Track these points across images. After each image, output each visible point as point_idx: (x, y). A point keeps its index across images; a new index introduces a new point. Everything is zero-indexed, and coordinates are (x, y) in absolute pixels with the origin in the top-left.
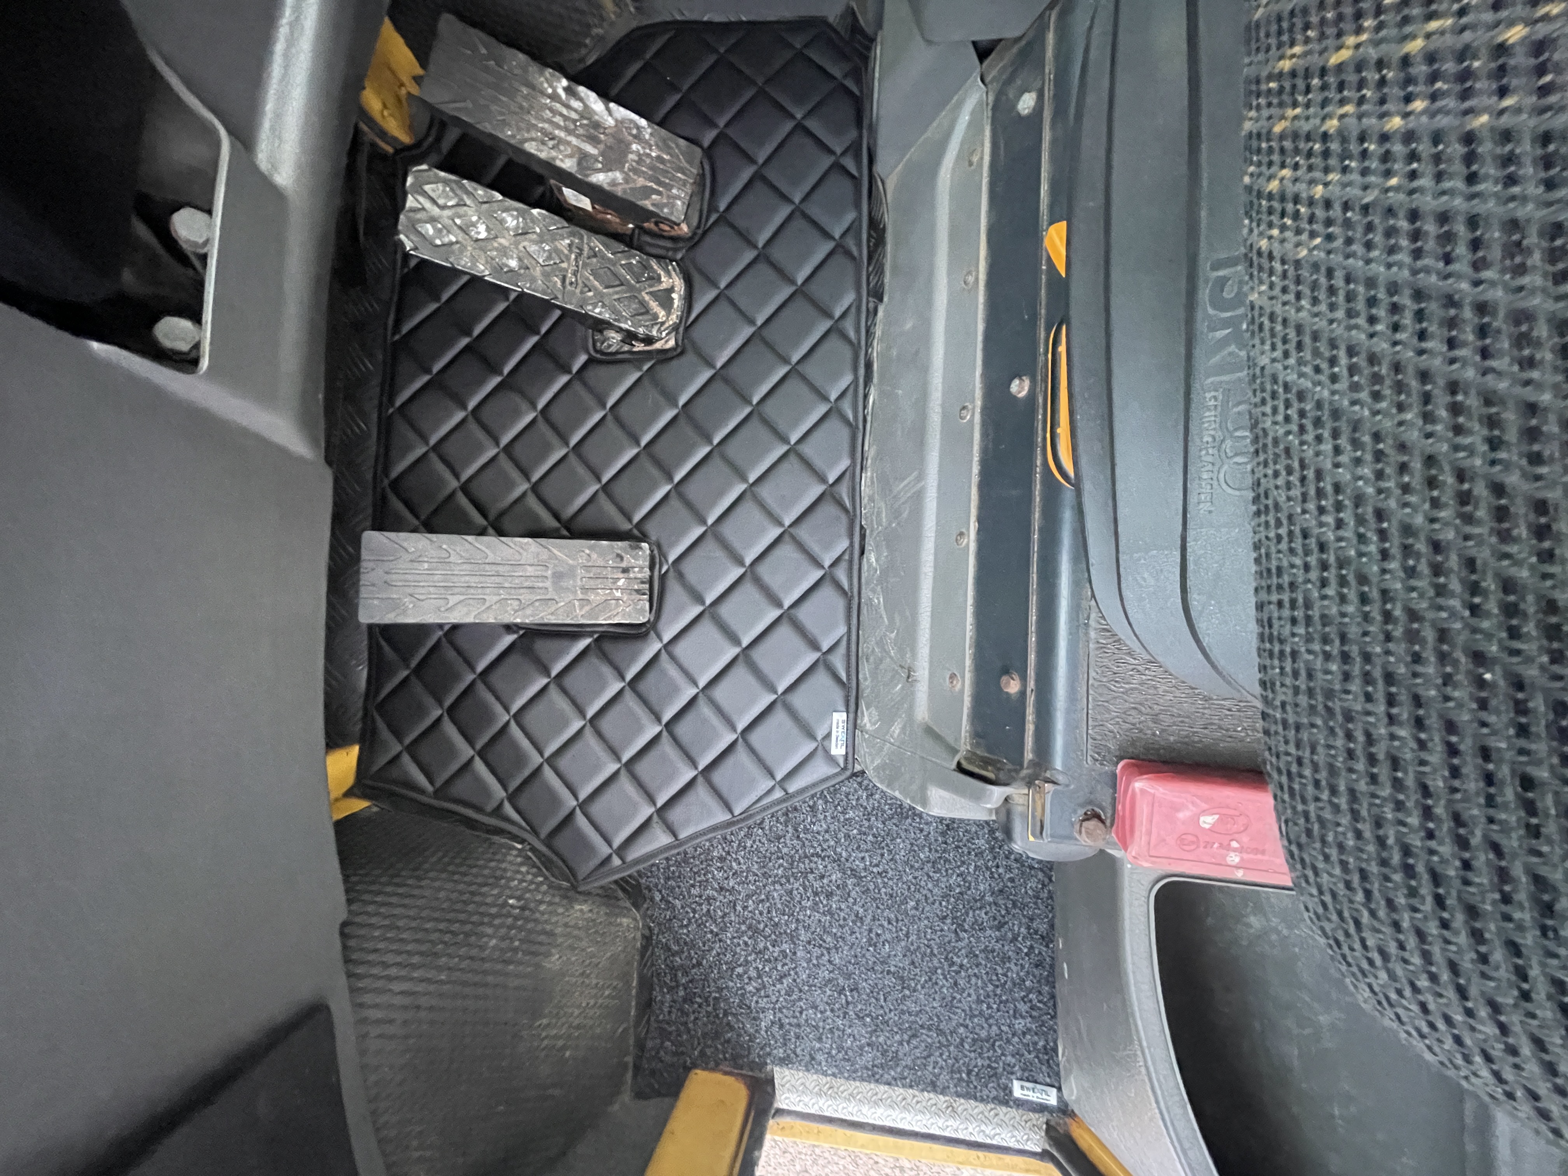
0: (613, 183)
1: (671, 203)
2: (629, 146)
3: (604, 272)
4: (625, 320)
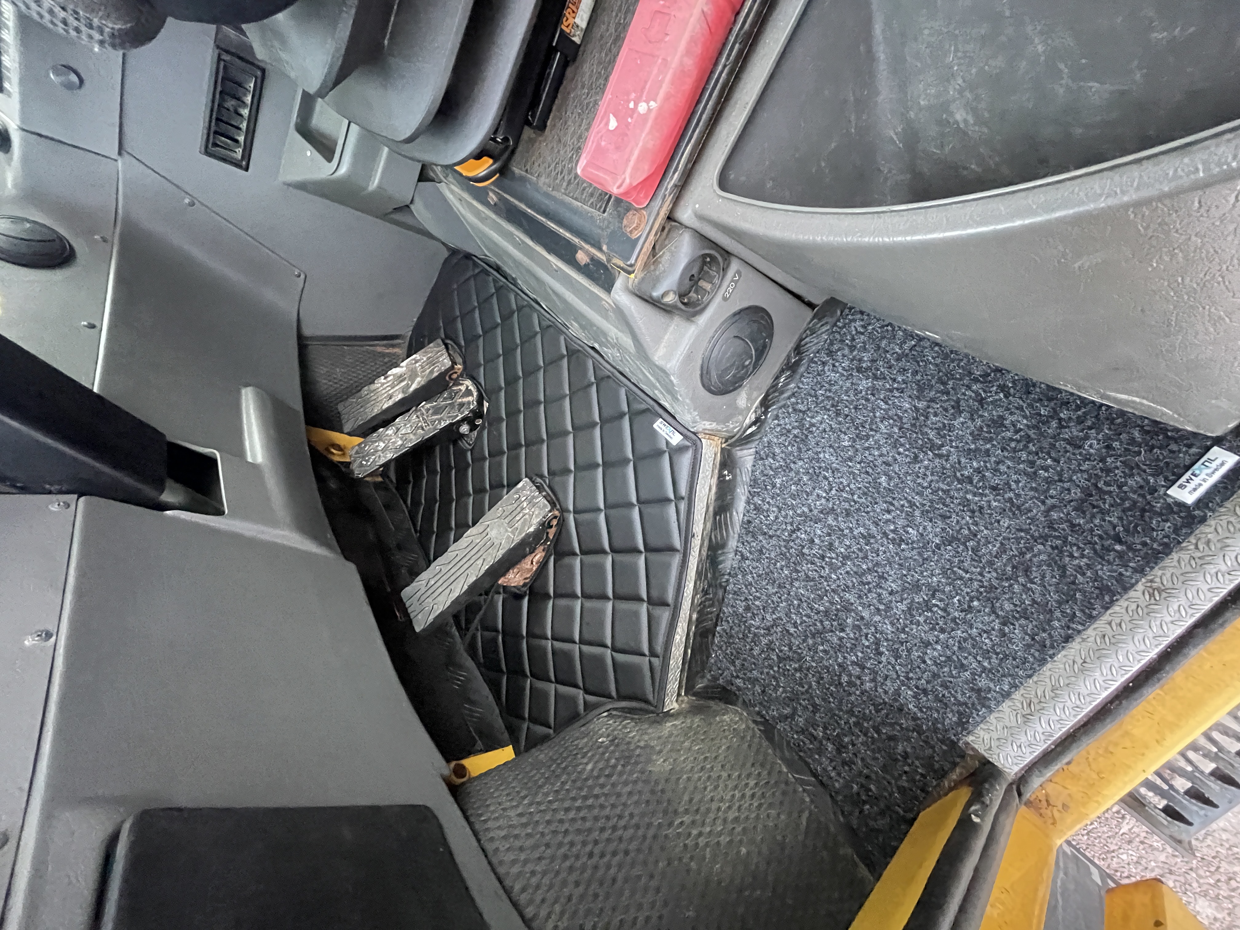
1: (443, 365)
2: (416, 368)
3: (437, 411)
4: (457, 416)
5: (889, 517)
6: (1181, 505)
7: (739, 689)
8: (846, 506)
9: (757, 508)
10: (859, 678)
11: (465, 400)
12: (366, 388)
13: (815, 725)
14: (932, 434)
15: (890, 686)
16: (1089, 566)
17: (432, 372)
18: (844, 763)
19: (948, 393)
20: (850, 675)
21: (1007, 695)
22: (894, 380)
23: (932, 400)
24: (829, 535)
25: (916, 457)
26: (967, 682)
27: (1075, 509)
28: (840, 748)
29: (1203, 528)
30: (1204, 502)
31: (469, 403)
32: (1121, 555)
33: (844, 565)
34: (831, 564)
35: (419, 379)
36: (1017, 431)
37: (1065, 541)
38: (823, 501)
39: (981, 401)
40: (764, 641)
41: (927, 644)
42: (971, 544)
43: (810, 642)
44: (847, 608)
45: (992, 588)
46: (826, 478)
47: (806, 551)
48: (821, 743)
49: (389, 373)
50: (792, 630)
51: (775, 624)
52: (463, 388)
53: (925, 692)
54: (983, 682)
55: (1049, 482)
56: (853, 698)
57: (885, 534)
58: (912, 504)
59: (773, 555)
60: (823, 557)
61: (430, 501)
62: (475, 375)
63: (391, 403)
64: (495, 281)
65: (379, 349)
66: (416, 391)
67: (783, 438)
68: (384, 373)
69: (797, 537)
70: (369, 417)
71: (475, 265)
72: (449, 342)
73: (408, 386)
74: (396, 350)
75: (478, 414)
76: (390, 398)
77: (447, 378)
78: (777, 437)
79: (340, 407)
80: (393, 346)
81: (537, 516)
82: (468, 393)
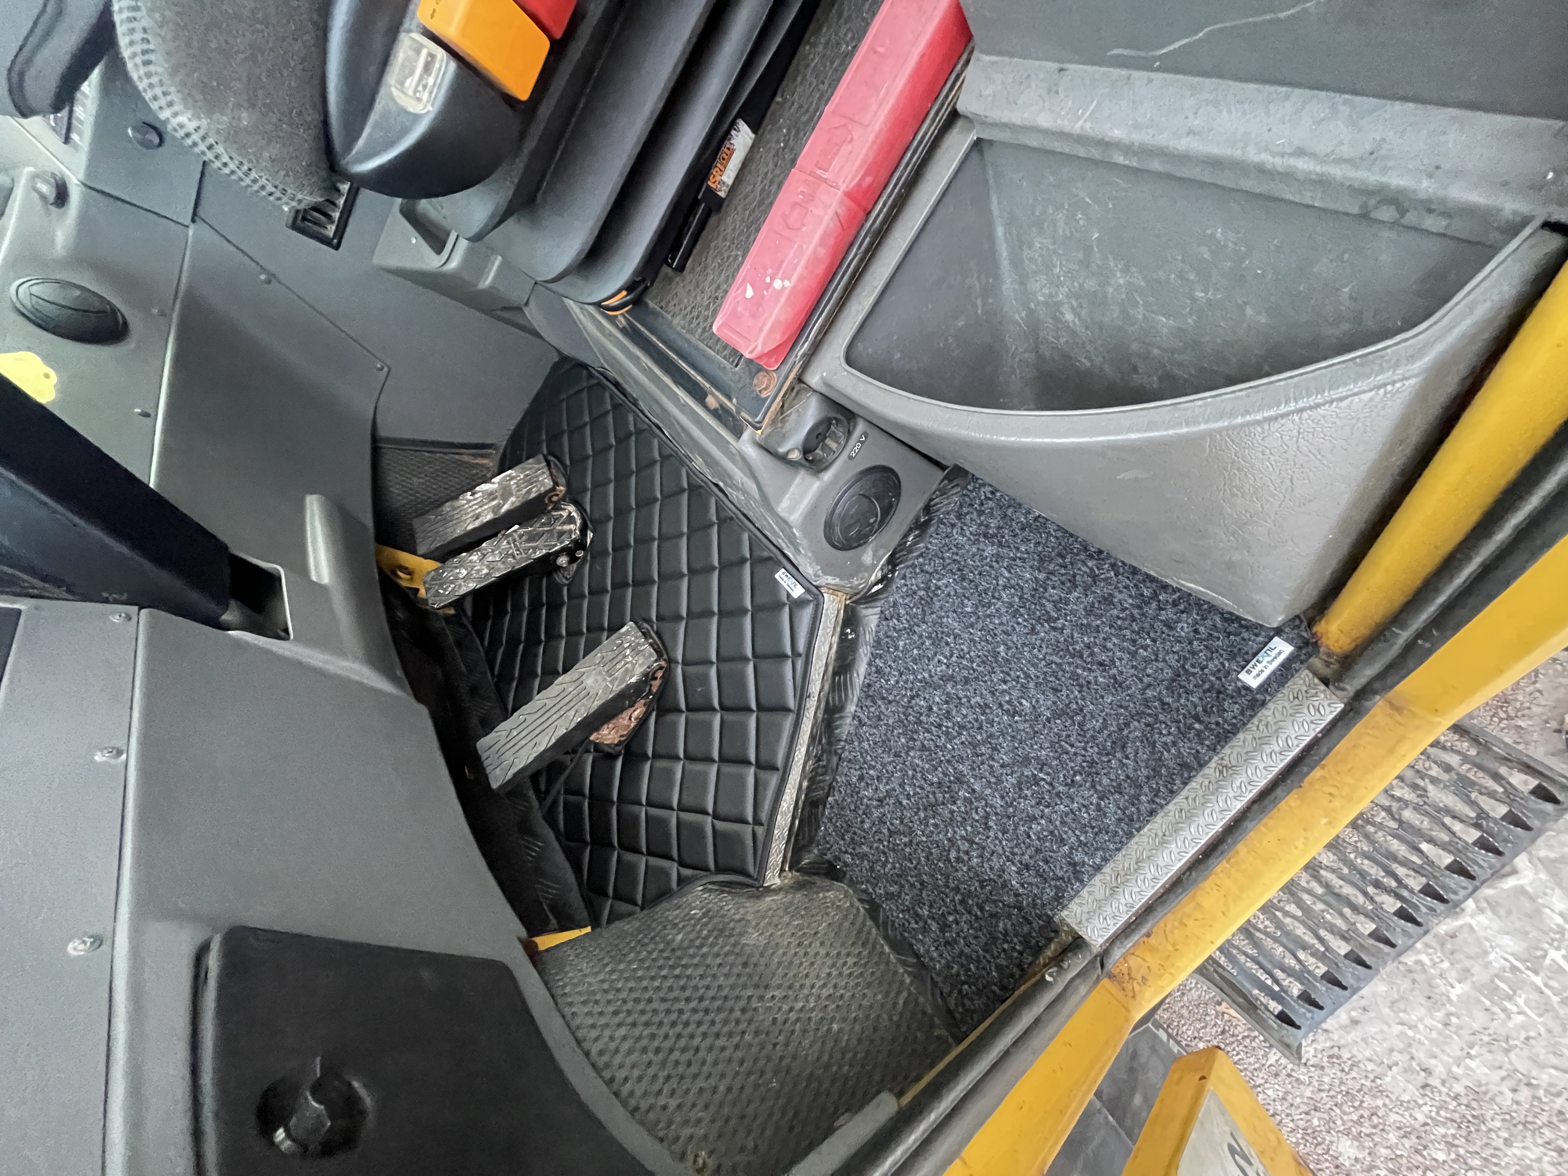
0: (513, 503)
1: (543, 485)
2: (510, 485)
3: (532, 538)
4: (555, 545)
5: (1005, 687)
6: (1247, 688)
7: (846, 864)
8: (965, 673)
9: (878, 671)
10: (967, 853)
11: (567, 527)
12: (448, 504)
13: (921, 903)
14: (1049, 606)
15: (996, 863)
16: (1174, 744)
17: (529, 492)
18: (947, 943)
19: (1065, 567)
20: (958, 850)
21: (1098, 868)
22: (1018, 549)
23: (1051, 573)
24: (947, 702)
25: (1033, 629)
26: (1065, 856)
27: (1167, 688)
28: (944, 927)
29: (1264, 712)
30: (1265, 687)
31: (570, 531)
32: (1199, 733)
33: (960, 734)
34: (947, 733)
35: (513, 499)
36: (1124, 609)
37: (1156, 720)
38: (944, 667)
39: (1095, 577)
40: (876, 814)
41: (1033, 819)
42: (1078, 718)
43: (922, 815)
44: (960, 779)
45: (1092, 763)
46: (947, 644)
47: (923, 718)
48: (926, 922)
49: (477, 489)
50: (905, 802)
51: (888, 794)
52: (565, 514)
53: (1027, 867)
54: (1078, 857)
55: (1147, 661)
56: (959, 874)
57: (1001, 705)
58: (1027, 676)
59: (891, 722)
60: (939, 726)
61: (514, 641)
62: (579, 499)
63: (477, 524)
64: (612, 397)
65: (466, 458)
66: (509, 513)
67: (909, 599)
68: (471, 488)
69: (917, 704)
70: (450, 539)
71: (590, 376)
72: (551, 458)
73: (499, 506)
74: (485, 461)
75: (579, 544)
76: (477, 518)
77: (547, 501)
78: (902, 597)
79: (416, 523)
80: (483, 456)
81: (640, 666)
82: (570, 520)
